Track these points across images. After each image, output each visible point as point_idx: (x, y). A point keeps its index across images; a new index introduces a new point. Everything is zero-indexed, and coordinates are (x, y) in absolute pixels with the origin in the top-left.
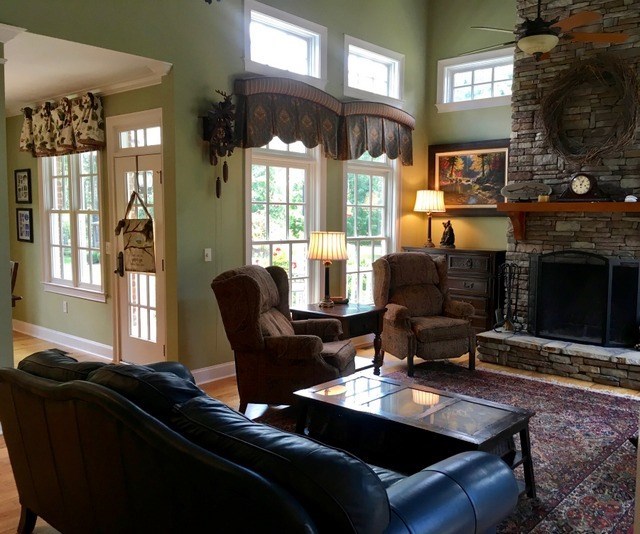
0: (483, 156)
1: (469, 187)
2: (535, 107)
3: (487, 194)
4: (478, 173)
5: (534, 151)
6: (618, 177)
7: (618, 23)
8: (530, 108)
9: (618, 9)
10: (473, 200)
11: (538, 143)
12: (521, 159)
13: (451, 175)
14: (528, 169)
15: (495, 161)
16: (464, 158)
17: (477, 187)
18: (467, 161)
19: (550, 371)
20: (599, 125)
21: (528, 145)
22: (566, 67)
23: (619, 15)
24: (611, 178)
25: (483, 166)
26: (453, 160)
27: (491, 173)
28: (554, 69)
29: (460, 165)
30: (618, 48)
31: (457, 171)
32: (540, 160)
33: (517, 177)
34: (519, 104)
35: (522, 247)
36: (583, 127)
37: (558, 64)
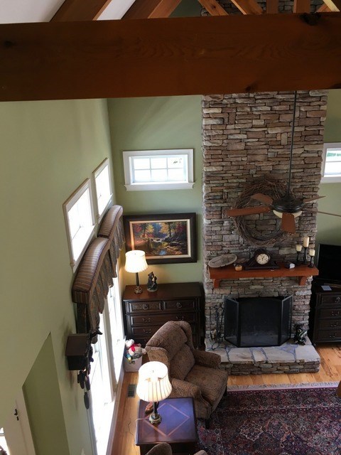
0: (169, 223)
1: (160, 244)
2: (223, 205)
3: (175, 248)
4: (166, 235)
5: (223, 232)
6: (277, 249)
7: (278, 156)
8: (219, 205)
9: (277, 147)
10: (163, 253)
11: (225, 228)
12: (214, 237)
13: (144, 236)
14: (219, 243)
15: (179, 228)
16: (154, 225)
17: (166, 244)
18: (156, 228)
20: (265, 218)
21: (218, 228)
22: (244, 181)
23: (278, 150)
24: (274, 249)
25: (170, 230)
26: (144, 226)
27: (176, 235)
28: (235, 181)
29: (150, 229)
30: (278, 172)
31: (148, 234)
32: (227, 238)
33: (212, 249)
34: (210, 202)
35: (217, 291)
36: (255, 219)
37: (237, 177)
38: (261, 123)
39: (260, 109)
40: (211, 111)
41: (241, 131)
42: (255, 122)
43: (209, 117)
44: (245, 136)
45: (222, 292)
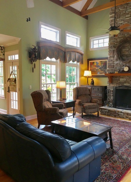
0: (101, 62)
1: (98, 70)
2: (114, 49)
3: (102, 71)
4: (100, 66)
5: (114, 60)
8: (113, 49)
10: (99, 73)
11: (115, 58)
12: (111, 62)
13: (93, 67)
14: (113, 65)
15: (104, 63)
16: (96, 62)
17: (100, 70)
19: (118, 117)
21: (112, 59)
22: (122, 39)
25: (101, 64)
26: (93, 63)
27: (103, 66)
28: (119, 39)
29: (95, 64)
31: (95, 66)
32: (116, 62)
33: (110, 67)
34: (110, 48)
35: (111, 85)
36: (127, 54)
37: (120, 38)
38: (129, 16)
39: (128, 11)
40: (112, 15)
41: (122, 20)
42: (127, 16)
43: (111, 17)
44: (123, 22)
45: (113, 85)
